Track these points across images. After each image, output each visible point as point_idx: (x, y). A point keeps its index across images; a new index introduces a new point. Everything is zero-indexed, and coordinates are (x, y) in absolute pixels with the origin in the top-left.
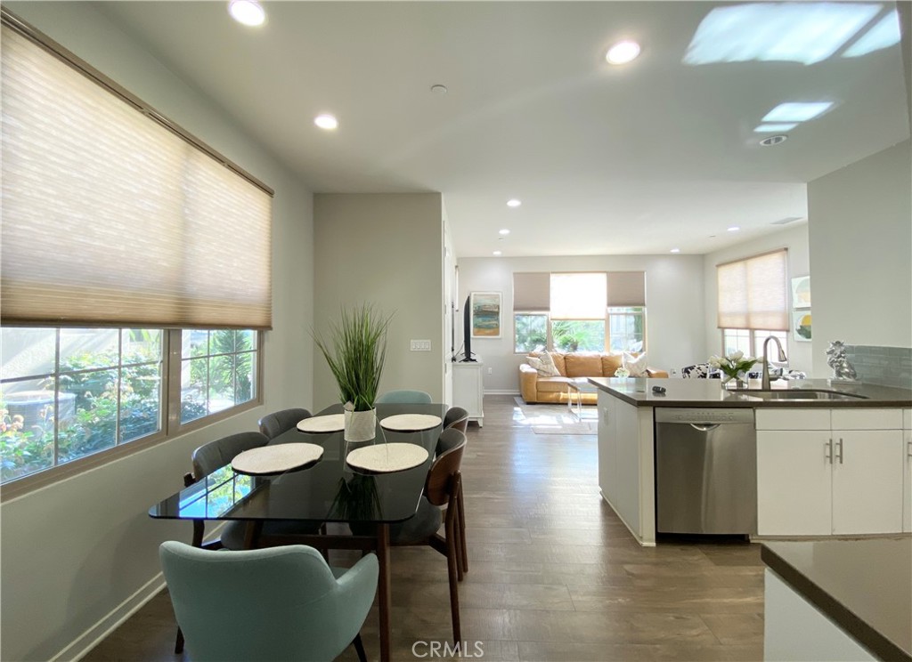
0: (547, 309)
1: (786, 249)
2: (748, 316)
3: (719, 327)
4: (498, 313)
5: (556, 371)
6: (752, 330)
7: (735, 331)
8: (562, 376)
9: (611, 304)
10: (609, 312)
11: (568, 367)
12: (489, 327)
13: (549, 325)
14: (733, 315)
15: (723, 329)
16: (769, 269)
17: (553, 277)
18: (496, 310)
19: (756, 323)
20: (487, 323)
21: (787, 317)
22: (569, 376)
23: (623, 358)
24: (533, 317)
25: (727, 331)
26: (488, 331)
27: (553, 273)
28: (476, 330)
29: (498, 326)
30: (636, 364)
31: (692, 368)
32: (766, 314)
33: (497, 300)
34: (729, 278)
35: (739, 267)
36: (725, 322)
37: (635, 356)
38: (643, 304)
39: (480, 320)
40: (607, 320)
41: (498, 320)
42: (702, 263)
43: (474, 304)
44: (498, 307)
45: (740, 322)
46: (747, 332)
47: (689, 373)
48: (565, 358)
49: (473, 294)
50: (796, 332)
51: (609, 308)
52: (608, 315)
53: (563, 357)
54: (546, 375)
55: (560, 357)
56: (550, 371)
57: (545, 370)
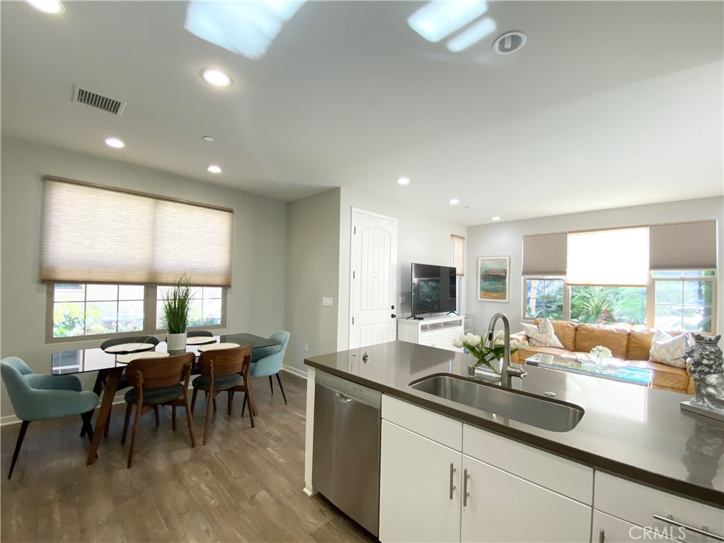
0: (564, 273)
4: (504, 278)
5: (556, 342)
8: (566, 348)
9: (654, 266)
10: (653, 276)
11: (577, 339)
12: (495, 291)
13: (566, 291)
18: (503, 274)
20: (493, 287)
24: (547, 282)
26: (495, 295)
27: (570, 232)
28: (484, 293)
29: (504, 290)
33: (504, 264)
39: (487, 283)
40: (650, 289)
41: (504, 284)
43: (482, 269)
44: (506, 273)
48: (576, 329)
49: (480, 259)
51: (653, 271)
53: (572, 327)
54: (538, 344)
55: (568, 327)
56: (544, 340)
57: (538, 339)
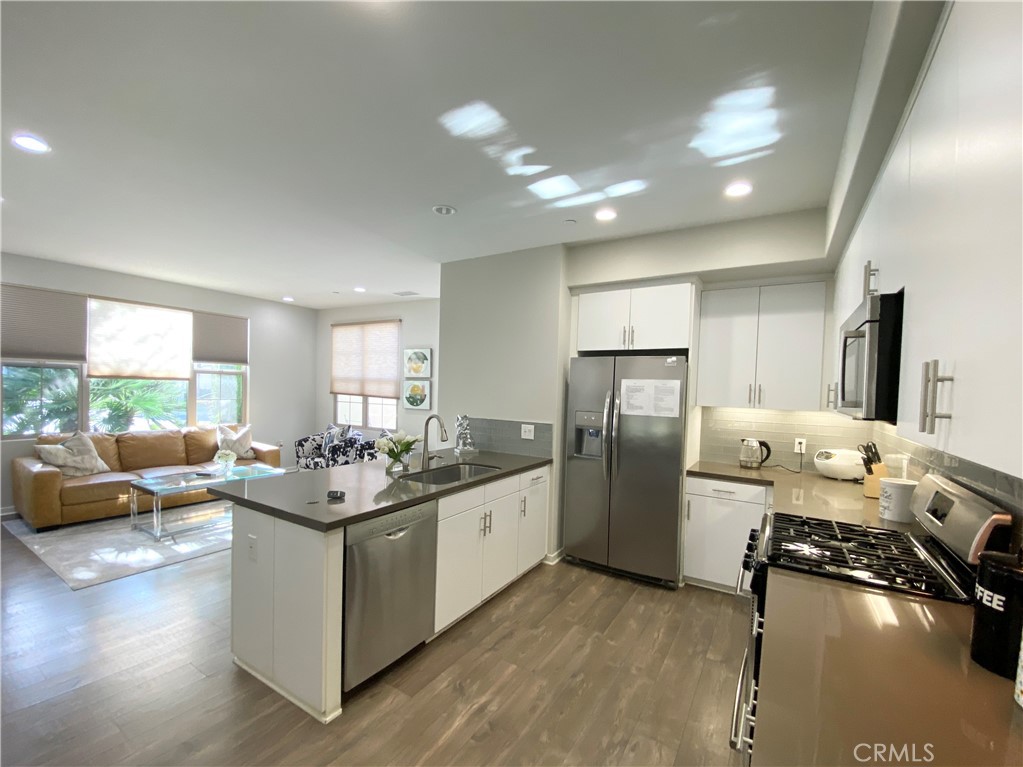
0: (82, 357)
1: (400, 321)
2: (363, 382)
3: (331, 393)
5: (101, 464)
6: (365, 397)
7: (348, 397)
8: (113, 470)
9: (199, 356)
10: (196, 368)
11: (124, 456)
14: (347, 380)
15: (335, 394)
16: (383, 337)
17: (93, 305)
19: (370, 389)
21: (398, 385)
22: (124, 469)
23: (218, 433)
25: (340, 397)
30: (238, 440)
31: (306, 440)
32: (379, 381)
34: (344, 341)
35: (354, 331)
36: (338, 387)
37: (234, 428)
38: (244, 361)
40: (192, 382)
42: (315, 319)
45: (354, 387)
46: (360, 399)
47: (303, 446)
48: (117, 441)
50: (405, 401)
51: (196, 364)
52: (195, 373)
53: (114, 439)
54: (79, 474)
55: (107, 440)
56: (88, 466)
57: (78, 466)
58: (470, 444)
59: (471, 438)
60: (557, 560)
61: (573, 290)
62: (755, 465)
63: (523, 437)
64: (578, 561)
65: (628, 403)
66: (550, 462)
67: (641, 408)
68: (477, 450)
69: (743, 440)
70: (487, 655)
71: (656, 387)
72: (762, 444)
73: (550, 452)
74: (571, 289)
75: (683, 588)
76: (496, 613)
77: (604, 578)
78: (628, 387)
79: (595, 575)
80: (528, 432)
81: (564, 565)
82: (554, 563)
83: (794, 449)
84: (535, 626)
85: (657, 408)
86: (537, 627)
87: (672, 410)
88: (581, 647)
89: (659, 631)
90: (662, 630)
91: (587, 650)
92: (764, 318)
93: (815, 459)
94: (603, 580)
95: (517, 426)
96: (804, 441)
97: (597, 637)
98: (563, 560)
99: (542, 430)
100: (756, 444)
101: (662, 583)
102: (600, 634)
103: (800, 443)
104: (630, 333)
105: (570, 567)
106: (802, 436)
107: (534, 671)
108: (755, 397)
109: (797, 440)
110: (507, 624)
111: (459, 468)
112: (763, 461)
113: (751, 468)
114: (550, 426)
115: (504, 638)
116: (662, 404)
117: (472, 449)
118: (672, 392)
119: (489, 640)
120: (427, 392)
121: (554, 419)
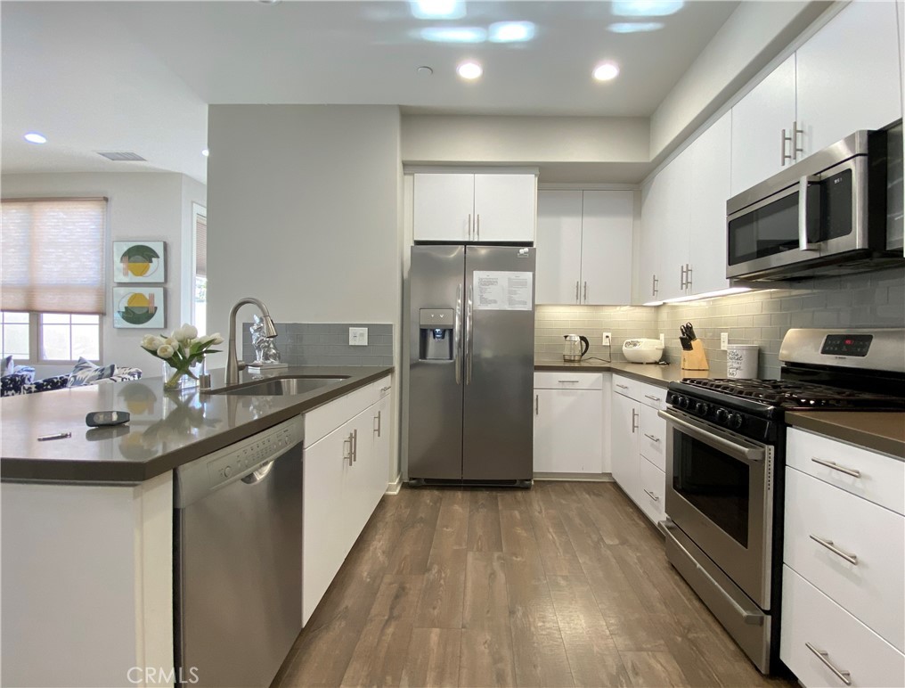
1: (106, 199)
2: (31, 290)
6: (36, 313)
21: (103, 294)
45: (12, 299)
46: (25, 316)
58: (274, 356)
59: (275, 348)
60: (399, 488)
61: (410, 167)
62: (577, 358)
63: (351, 343)
64: (424, 483)
65: (481, 298)
66: (389, 371)
67: (495, 302)
68: (286, 365)
69: (566, 337)
70: (390, 630)
71: (509, 279)
72: (583, 338)
73: (391, 359)
74: (405, 165)
75: (534, 486)
76: (364, 570)
77: (459, 494)
78: (481, 280)
79: (448, 494)
80: (359, 337)
81: (408, 492)
82: (398, 491)
83: (602, 342)
84: (424, 568)
85: (511, 302)
86: (429, 570)
87: (525, 303)
88: (493, 575)
89: (549, 532)
90: (551, 530)
91: (501, 577)
92: (587, 220)
93: (624, 348)
94: (460, 497)
95: (344, 329)
96: (609, 335)
97: (499, 558)
98: (405, 486)
99: (378, 333)
100: (578, 339)
101: (517, 484)
102: (500, 553)
103: (607, 337)
104: (474, 222)
105: (417, 492)
106: (608, 330)
107: (463, 627)
108: (580, 295)
109: (605, 334)
110: (388, 579)
111: (280, 383)
112: (583, 354)
113: (573, 361)
114: (390, 327)
115: (397, 597)
116: (516, 297)
117: (276, 363)
118: (524, 284)
119: (379, 608)
120: (159, 303)
121: (392, 318)
